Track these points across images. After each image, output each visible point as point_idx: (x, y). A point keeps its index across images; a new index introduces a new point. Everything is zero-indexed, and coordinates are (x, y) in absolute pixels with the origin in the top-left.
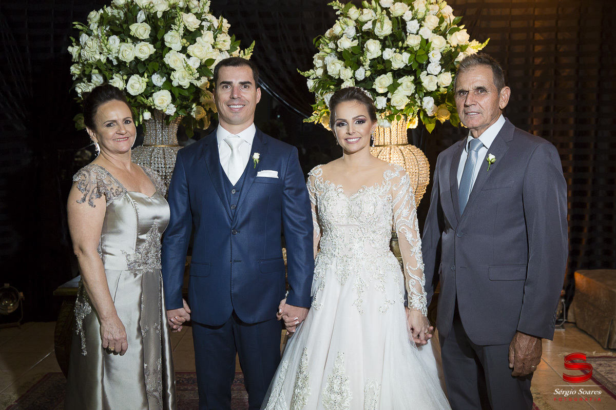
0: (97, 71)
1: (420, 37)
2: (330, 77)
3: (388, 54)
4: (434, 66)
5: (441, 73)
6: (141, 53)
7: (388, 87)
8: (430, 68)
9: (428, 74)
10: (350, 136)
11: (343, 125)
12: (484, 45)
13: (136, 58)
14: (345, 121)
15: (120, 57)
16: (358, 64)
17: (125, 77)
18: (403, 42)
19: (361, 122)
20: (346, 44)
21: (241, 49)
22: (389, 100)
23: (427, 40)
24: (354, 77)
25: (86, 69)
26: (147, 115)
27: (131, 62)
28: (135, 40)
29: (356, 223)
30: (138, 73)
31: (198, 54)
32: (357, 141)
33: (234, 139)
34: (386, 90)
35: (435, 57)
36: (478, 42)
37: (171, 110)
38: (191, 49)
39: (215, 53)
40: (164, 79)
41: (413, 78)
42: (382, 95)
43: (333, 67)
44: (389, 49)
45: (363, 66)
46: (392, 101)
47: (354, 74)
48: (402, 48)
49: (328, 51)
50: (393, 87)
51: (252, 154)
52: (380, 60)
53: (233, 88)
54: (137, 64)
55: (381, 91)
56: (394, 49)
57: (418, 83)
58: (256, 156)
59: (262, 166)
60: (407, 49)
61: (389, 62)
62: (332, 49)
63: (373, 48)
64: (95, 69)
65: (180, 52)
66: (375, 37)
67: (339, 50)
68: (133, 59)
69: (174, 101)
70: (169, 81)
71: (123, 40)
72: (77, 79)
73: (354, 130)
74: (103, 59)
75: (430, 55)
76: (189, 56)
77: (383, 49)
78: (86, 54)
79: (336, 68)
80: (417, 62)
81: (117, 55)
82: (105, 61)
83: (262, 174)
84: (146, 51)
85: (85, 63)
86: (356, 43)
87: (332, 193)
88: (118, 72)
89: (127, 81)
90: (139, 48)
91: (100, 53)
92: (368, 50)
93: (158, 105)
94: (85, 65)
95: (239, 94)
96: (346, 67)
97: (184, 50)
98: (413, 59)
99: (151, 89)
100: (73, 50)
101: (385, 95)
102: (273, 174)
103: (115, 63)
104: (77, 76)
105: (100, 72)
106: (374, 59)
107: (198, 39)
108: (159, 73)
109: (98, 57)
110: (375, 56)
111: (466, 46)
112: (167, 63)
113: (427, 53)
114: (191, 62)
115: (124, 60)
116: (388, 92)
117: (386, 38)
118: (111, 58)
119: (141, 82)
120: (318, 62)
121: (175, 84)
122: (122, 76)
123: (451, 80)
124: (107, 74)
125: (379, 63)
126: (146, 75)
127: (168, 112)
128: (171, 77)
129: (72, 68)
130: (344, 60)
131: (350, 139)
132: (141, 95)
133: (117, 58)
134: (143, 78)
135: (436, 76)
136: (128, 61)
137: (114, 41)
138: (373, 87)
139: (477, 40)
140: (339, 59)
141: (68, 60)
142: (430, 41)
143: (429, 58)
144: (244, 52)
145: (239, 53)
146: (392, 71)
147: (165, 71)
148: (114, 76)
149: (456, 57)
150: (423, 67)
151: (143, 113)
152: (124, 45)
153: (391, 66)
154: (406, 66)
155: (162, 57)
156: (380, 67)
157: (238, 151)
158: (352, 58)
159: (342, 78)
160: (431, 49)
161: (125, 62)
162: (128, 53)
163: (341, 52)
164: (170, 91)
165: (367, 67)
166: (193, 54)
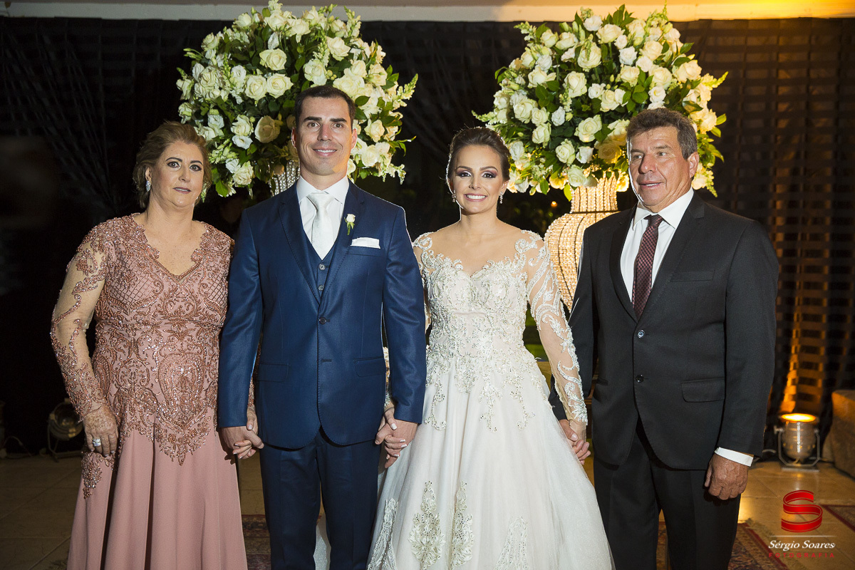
0: (216, 111)
1: (638, 69)
2: (518, 122)
3: (596, 91)
6: (275, 88)
7: (595, 135)
10: (473, 192)
11: (465, 175)
12: (720, 81)
13: (267, 94)
14: (470, 170)
15: (247, 92)
16: (555, 104)
17: (253, 120)
18: (615, 77)
19: (491, 175)
20: (540, 78)
21: (400, 85)
22: (596, 152)
23: (647, 73)
24: (550, 121)
25: (202, 108)
27: (260, 101)
28: (266, 71)
29: (482, 310)
30: (270, 114)
32: (481, 200)
33: (321, 197)
34: (593, 138)
35: (658, 96)
36: (712, 77)
38: (338, 84)
39: (367, 89)
42: (586, 144)
43: (522, 108)
44: (597, 85)
45: (563, 106)
46: (600, 153)
47: (550, 116)
48: (613, 84)
49: (516, 87)
50: (603, 134)
51: (344, 215)
52: (585, 99)
53: (322, 125)
54: (268, 102)
55: (585, 139)
56: (603, 85)
58: (350, 218)
59: (358, 232)
60: (620, 84)
61: (597, 101)
62: (520, 85)
63: (576, 84)
64: (214, 108)
66: (579, 70)
67: (530, 86)
68: (263, 95)
71: (250, 72)
73: (479, 184)
74: (225, 97)
75: (651, 93)
77: (589, 84)
78: (201, 89)
79: (526, 109)
80: (634, 101)
81: (242, 91)
82: (226, 98)
83: (359, 242)
84: (280, 85)
85: (202, 101)
86: (553, 76)
87: (447, 271)
88: (242, 113)
89: (255, 124)
90: (271, 81)
91: (220, 89)
92: (569, 85)
94: (200, 103)
95: (329, 135)
96: (539, 108)
98: (628, 98)
99: (285, 134)
100: (184, 85)
101: (591, 144)
102: (373, 243)
103: (239, 101)
104: (188, 118)
105: (221, 113)
106: (577, 98)
107: (346, 71)
109: (217, 93)
110: (579, 94)
111: (698, 82)
113: (647, 89)
115: (252, 97)
116: (595, 141)
117: (592, 71)
118: (234, 95)
119: (273, 125)
120: (499, 100)
122: (249, 117)
124: (229, 114)
125: (582, 102)
126: (280, 116)
129: (180, 108)
130: (537, 100)
131: (472, 195)
132: (273, 142)
133: (243, 95)
134: (276, 121)
136: (257, 99)
137: (239, 72)
138: (576, 134)
139: (711, 75)
140: (530, 97)
141: (177, 95)
142: (650, 74)
143: (649, 97)
145: (397, 89)
146: (601, 113)
148: (238, 118)
149: (685, 96)
152: (252, 78)
153: (600, 106)
154: (620, 106)
156: (585, 108)
157: (326, 212)
158: (548, 97)
159: (534, 122)
160: (652, 85)
161: (253, 100)
162: (257, 87)
163: (533, 88)
165: (568, 108)
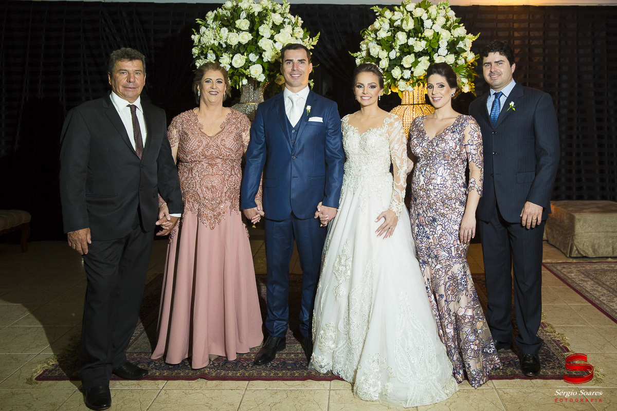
0: (212, 51)
1: (433, 31)
2: (372, 57)
3: (412, 41)
4: (443, 50)
5: (447, 54)
6: (243, 39)
7: (411, 64)
8: (440, 51)
9: (439, 55)
10: (364, 95)
11: (361, 87)
12: (476, 37)
13: (239, 42)
14: (362, 84)
15: (228, 42)
16: (391, 48)
17: (231, 56)
18: (422, 34)
19: (373, 87)
20: (383, 34)
21: (310, 37)
22: (412, 73)
23: (438, 33)
24: (388, 57)
25: (204, 50)
26: (245, 81)
27: (235, 46)
28: (239, 30)
30: (240, 53)
31: (281, 40)
32: (369, 99)
33: (295, 96)
34: (410, 66)
35: (443, 44)
36: (472, 35)
37: (262, 78)
38: (276, 37)
39: (292, 40)
40: (258, 57)
41: (428, 58)
42: (407, 69)
43: (374, 50)
44: (413, 38)
45: (395, 49)
46: (414, 73)
47: (388, 54)
48: (421, 38)
49: (371, 39)
50: (415, 64)
51: (306, 106)
52: (406, 45)
53: (294, 63)
54: (239, 47)
55: (406, 66)
56: (415, 38)
57: (431, 60)
58: (309, 108)
59: (312, 114)
60: (424, 38)
61: (412, 46)
62: (373, 38)
63: (401, 38)
64: (210, 50)
65: (269, 39)
66: (403, 30)
67: (378, 39)
68: (237, 43)
69: (264, 72)
70: (261, 58)
71: (230, 31)
72: (196, 57)
73: (367, 91)
74: (216, 44)
75: (440, 43)
76: (275, 42)
77: (408, 38)
78: (204, 40)
79: (376, 50)
80: (431, 47)
81: (226, 41)
82: (217, 44)
83: (311, 119)
84: (246, 38)
85: (204, 46)
86: (390, 34)
88: (225, 52)
89: (232, 58)
90: (241, 35)
91: (214, 39)
92: (398, 39)
93: (253, 74)
94: (203, 47)
95: (297, 68)
96: (383, 50)
97: (272, 38)
98: (428, 45)
99: (248, 63)
100: (195, 38)
101: (410, 69)
103: (224, 46)
104: (196, 55)
105: (214, 52)
106: (402, 45)
107: (281, 30)
108: (254, 53)
109: (212, 42)
110: (403, 43)
111: (464, 38)
112: (260, 46)
113: (438, 41)
114: (276, 45)
115: (230, 44)
116: (411, 67)
117: (410, 31)
118: (221, 43)
119: (242, 58)
120: (363, 46)
121: (265, 60)
122: (229, 54)
123: (454, 59)
124: (219, 53)
125: (405, 47)
126: (245, 54)
127: (259, 80)
128: (263, 56)
129: (193, 49)
130: (381, 45)
131: (364, 97)
132: (241, 67)
133: (226, 43)
134: (243, 56)
135: (444, 56)
136: (234, 45)
137: (224, 31)
138: (402, 64)
140: (378, 44)
141: (191, 44)
142: (440, 33)
143: (439, 45)
144: (312, 40)
145: (309, 40)
146: (414, 53)
147: (258, 51)
148: (223, 55)
149: (458, 44)
150: (435, 51)
151: (242, 79)
152: (231, 34)
153: (414, 49)
154: (424, 49)
155: (257, 42)
156: (406, 50)
157: (297, 104)
158: (387, 44)
159: (380, 57)
160: (440, 39)
161: (231, 46)
162: (234, 39)
163: (380, 40)
164: (262, 65)
165: (397, 50)
166: (278, 40)
